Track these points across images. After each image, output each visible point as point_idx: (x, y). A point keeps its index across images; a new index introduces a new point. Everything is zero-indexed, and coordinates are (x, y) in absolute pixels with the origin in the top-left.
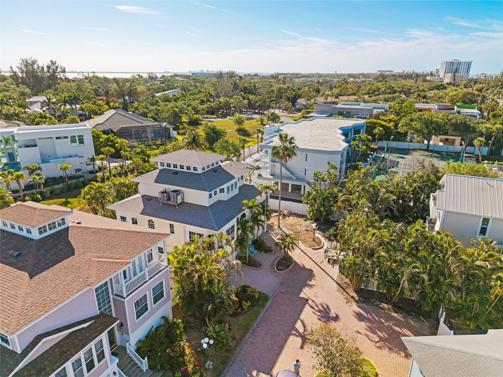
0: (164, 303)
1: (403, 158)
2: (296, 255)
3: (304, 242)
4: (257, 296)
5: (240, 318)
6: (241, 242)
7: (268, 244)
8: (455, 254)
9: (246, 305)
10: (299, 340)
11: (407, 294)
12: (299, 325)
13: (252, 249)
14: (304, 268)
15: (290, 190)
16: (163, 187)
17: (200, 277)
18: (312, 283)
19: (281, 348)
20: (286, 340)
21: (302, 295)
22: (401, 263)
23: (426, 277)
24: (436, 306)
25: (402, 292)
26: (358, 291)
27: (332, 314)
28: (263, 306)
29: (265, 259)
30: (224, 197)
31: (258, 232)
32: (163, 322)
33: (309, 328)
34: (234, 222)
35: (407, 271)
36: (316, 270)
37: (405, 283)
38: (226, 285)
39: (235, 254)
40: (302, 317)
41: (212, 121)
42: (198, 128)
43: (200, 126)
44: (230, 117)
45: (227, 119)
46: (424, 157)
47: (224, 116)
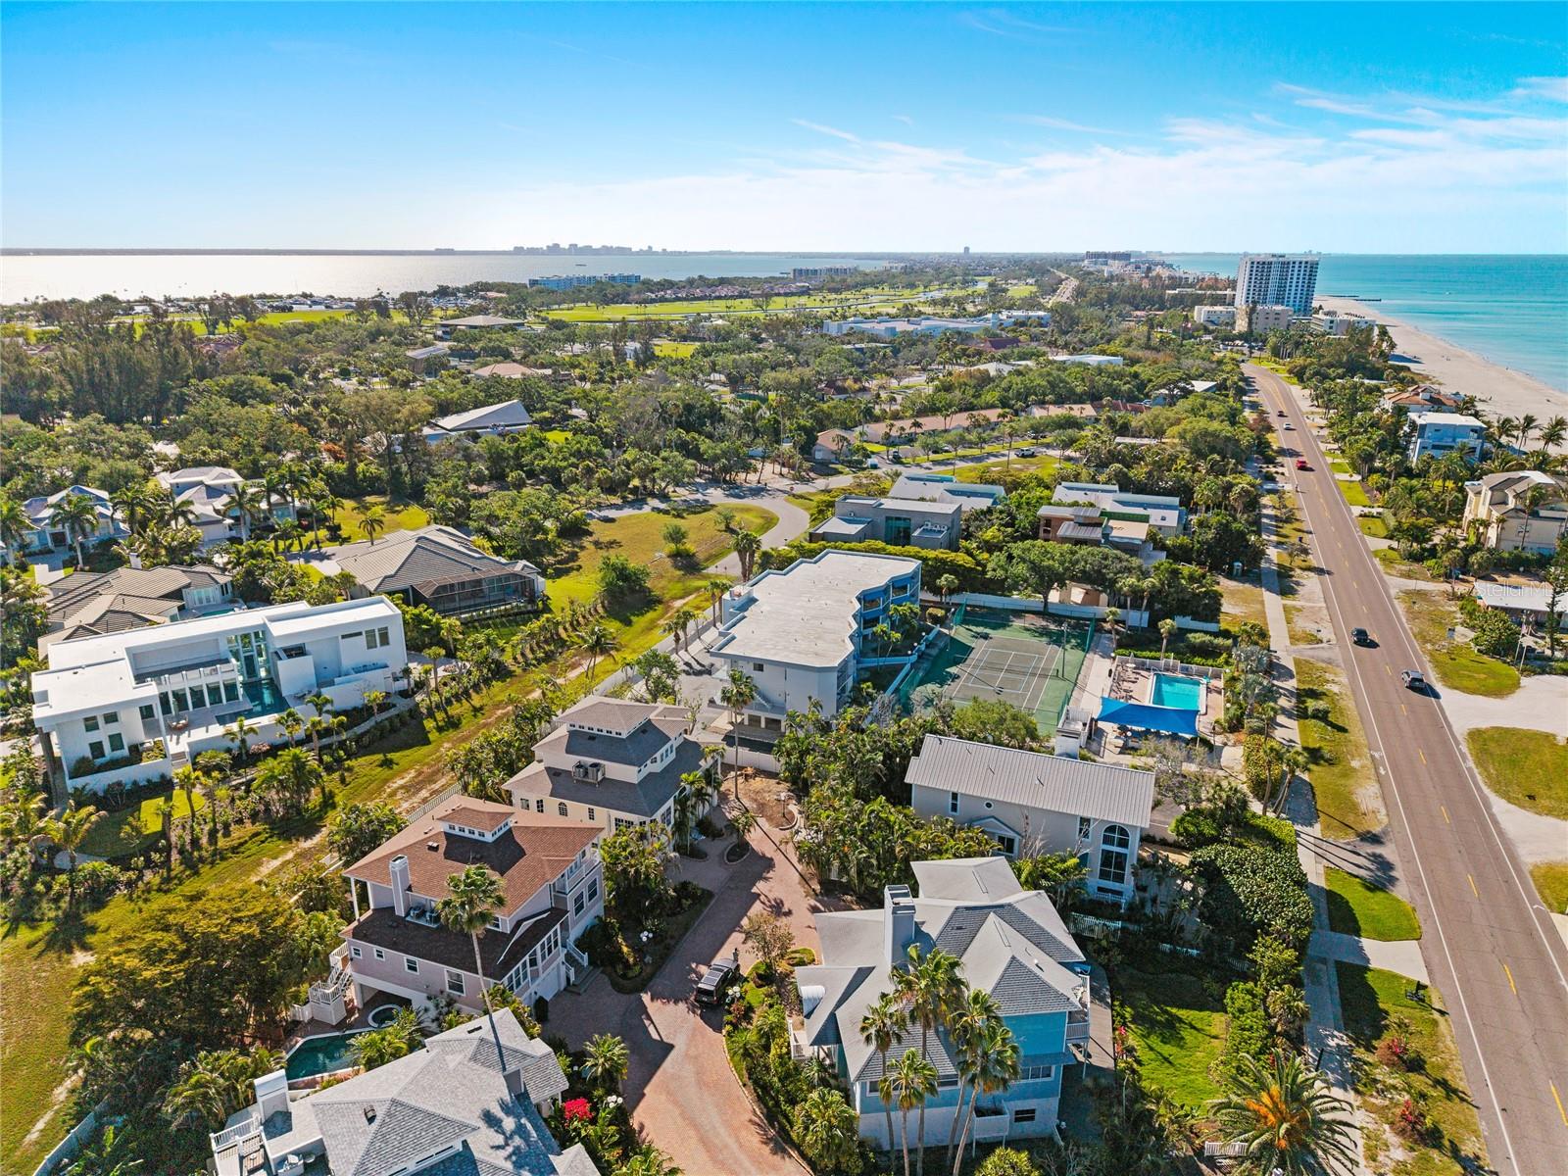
0: (597, 901)
1: (986, 637)
2: (754, 838)
3: (770, 819)
4: (699, 893)
5: (680, 917)
6: (680, 827)
7: (720, 824)
9: (686, 903)
10: (743, 936)
12: (745, 922)
13: (695, 834)
14: (762, 856)
16: (575, 759)
17: (637, 872)
18: (770, 874)
20: (728, 937)
21: (754, 890)
23: (874, 862)
26: (823, 883)
27: (785, 909)
28: (707, 904)
29: (716, 848)
30: (657, 767)
31: (702, 810)
32: (597, 921)
33: (755, 924)
34: (670, 803)
36: (779, 860)
38: (663, 881)
39: (673, 842)
40: (750, 913)
41: (612, 520)
42: (582, 548)
43: (587, 541)
44: (655, 503)
45: (647, 509)
46: (1027, 634)
47: (639, 499)
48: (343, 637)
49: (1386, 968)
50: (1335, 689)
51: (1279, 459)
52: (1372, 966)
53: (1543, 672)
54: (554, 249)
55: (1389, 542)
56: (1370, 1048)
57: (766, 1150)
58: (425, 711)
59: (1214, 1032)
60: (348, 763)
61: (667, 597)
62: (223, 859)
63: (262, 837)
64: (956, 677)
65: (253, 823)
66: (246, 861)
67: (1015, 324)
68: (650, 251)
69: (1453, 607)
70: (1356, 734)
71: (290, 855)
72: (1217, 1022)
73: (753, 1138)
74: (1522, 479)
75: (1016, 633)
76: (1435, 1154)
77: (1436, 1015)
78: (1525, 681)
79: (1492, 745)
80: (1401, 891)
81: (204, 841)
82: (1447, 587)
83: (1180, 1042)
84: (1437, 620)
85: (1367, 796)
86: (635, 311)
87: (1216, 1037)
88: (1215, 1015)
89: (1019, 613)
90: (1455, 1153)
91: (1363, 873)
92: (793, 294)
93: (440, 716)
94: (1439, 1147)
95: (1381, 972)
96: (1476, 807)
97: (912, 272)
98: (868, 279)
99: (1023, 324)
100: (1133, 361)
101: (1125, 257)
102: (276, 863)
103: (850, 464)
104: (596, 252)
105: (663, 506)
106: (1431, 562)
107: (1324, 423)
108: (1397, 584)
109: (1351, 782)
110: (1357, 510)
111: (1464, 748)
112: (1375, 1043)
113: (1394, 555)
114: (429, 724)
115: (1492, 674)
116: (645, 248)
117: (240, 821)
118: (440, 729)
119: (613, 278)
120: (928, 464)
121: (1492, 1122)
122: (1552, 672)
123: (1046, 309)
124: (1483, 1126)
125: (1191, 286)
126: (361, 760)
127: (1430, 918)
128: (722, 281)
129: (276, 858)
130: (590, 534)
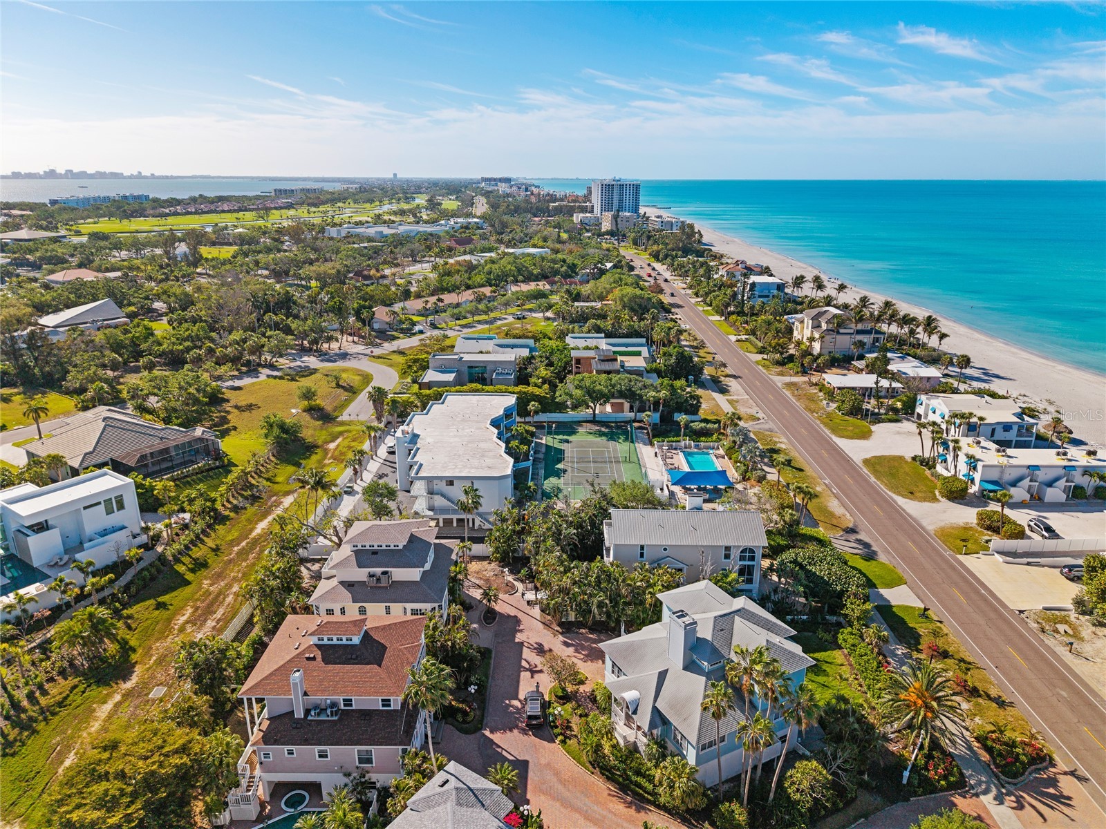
3: (498, 589)
4: (482, 650)
8: (624, 581)
10: (528, 674)
11: (598, 617)
12: (524, 663)
14: (509, 616)
15: (455, 525)
16: (365, 571)
17: (453, 643)
18: (521, 627)
19: (518, 682)
20: (519, 676)
21: (517, 640)
22: (591, 595)
23: (607, 602)
24: (618, 622)
25: (594, 616)
26: (561, 624)
27: (546, 648)
28: (490, 657)
29: (473, 617)
33: (532, 663)
34: (447, 590)
35: (595, 600)
36: (520, 615)
37: (595, 610)
38: (471, 647)
40: (524, 657)
41: (239, 388)
42: (228, 412)
43: (227, 406)
44: (267, 371)
45: (262, 377)
46: (591, 436)
47: (253, 370)
48: (85, 508)
49: (900, 604)
50: (783, 446)
51: (673, 310)
52: (893, 604)
53: (879, 422)
54: (51, 174)
55: (762, 356)
56: (919, 651)
57: (632, 811)
58: (171, 558)
59: (840, 662)
60: (125, 612)
61: (320, 443)
62: (54, 714)
63: (82, 687)
64: (565, 471)
65: (66, 679)
66: (78, 711)
67: (462, 227)
68: (139, 176)
69: (814, 390)
70: (809, 471)
71: (118, 698)
72: (837, 656)
73: (620, 807)
74: (825, 312)
75: (583, 436)
76: (980, 700)
77: (938, 624)
78: (873, 428)
79: (878, 467)
80: (882, 557)
81: (25, 703)
82: (806, 379)
83: (825, 673)
84: (811, 399)
85: (834, 506)
86: (157, 223)
87: (842, 665)
88: (834, 652)
89: (579, 423)
90: (989, 697)
91: (859, 551)
92: (281, 208)
93: (186, 560)
94: (980, 696)
95: (898, 606)
96: (891, 504)
97: (366, 192)
98: (336, 196)
99: (467, 228)
100: (557, 252)
101: (507, 180)
102: (108, 706)
103: (403, 331)
104: (92, 176)
105: (275, 373)
106: (791, 365)
107: (685, 286)
108: (779, 381)
109: (822, 500)
110: (733, 338)
111: (865, 470)
112: (920, 647)
113: (767, 363)
114: (181, 569)
115: (856, 426)
116: (135, 173)
117: (51, 680)
118: (193, 571)
119: (125, 197)
120: (457, 328)
121: (995, 676)
122: (883, 421)
123: (478, 217)
124: (992, 678)
125: (562, 200)
126: (137, 608)
127: (903, 570)
128: (221, 199)
129: (105, 702)
130: (228, 401)
